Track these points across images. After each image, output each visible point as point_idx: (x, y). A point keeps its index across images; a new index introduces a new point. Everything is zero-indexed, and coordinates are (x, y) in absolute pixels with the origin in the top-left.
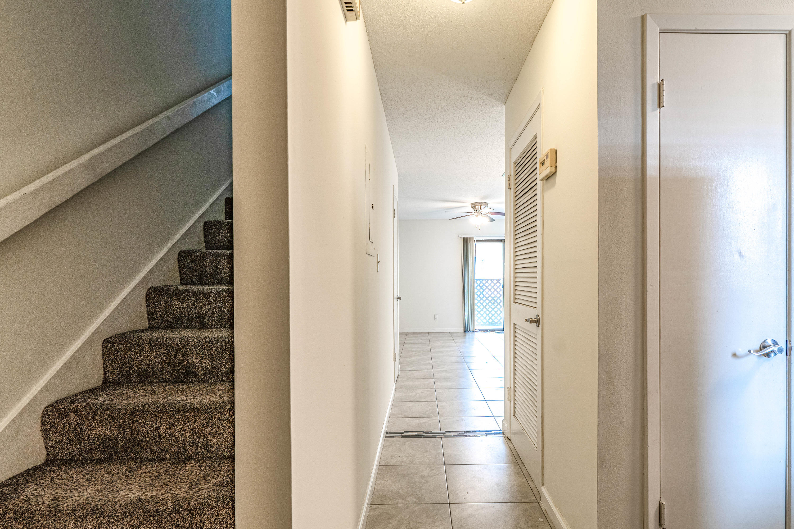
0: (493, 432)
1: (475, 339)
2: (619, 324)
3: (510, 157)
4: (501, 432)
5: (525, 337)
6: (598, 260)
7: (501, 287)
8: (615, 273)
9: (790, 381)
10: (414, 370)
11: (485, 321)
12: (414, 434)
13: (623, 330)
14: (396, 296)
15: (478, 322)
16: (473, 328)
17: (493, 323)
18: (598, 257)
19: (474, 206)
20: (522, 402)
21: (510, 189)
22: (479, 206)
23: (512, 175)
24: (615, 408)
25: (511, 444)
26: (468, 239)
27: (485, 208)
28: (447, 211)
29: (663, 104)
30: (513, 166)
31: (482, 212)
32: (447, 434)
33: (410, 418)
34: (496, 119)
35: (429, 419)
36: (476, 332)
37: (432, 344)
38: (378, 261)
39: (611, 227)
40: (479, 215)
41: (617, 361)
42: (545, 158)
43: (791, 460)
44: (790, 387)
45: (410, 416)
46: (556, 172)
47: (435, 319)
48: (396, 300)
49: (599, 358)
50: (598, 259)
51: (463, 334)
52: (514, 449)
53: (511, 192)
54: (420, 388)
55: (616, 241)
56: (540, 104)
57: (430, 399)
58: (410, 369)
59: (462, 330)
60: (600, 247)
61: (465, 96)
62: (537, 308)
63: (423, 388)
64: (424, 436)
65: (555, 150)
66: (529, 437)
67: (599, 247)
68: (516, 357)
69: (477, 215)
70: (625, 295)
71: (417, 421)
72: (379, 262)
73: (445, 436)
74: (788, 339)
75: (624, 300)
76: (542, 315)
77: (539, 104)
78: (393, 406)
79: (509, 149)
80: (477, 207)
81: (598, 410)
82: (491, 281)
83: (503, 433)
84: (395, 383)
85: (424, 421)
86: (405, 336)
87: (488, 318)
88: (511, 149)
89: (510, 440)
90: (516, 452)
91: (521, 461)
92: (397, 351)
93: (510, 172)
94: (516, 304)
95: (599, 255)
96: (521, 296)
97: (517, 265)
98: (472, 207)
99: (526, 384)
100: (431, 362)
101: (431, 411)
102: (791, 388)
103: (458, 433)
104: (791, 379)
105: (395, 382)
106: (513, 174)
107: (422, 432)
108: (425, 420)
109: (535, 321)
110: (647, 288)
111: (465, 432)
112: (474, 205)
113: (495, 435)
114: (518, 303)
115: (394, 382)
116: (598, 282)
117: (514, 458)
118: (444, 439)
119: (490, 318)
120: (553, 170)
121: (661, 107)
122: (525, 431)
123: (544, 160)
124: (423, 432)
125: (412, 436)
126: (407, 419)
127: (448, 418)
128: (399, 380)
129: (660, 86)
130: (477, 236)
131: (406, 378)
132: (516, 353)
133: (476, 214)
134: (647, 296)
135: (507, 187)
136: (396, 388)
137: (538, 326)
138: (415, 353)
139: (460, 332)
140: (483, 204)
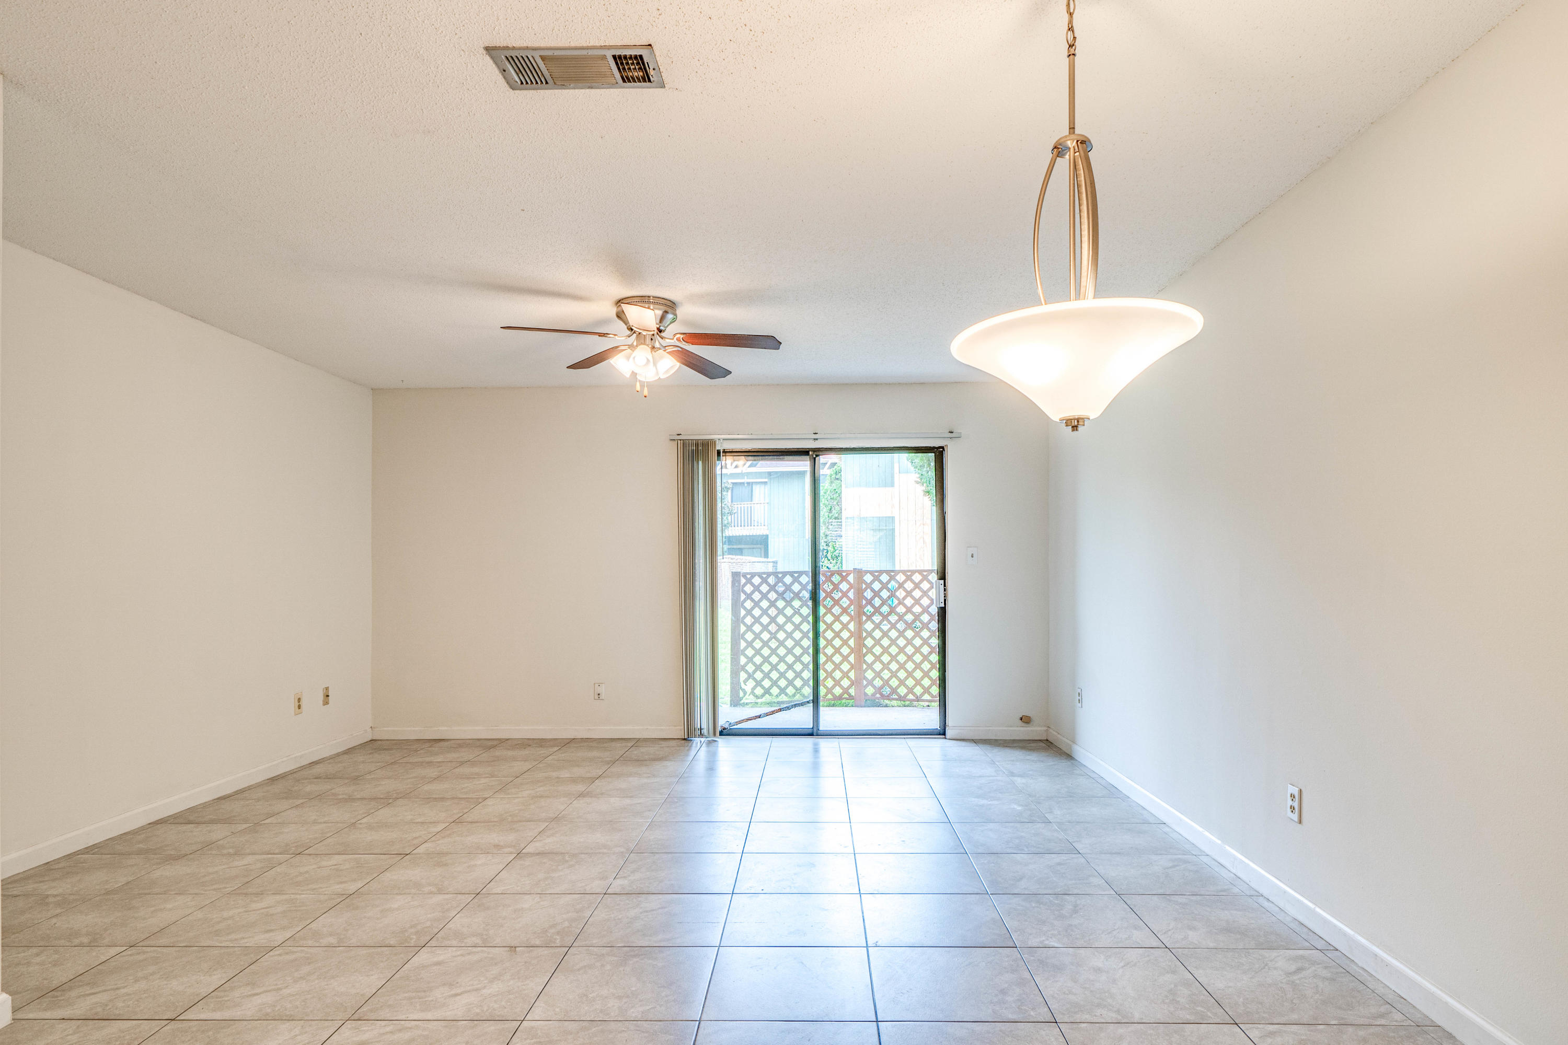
40: (642, 344)
47: (597, 697)
59: (678, 731)
98: (619, 318)
139: (671, 740)
140: (654, 303)
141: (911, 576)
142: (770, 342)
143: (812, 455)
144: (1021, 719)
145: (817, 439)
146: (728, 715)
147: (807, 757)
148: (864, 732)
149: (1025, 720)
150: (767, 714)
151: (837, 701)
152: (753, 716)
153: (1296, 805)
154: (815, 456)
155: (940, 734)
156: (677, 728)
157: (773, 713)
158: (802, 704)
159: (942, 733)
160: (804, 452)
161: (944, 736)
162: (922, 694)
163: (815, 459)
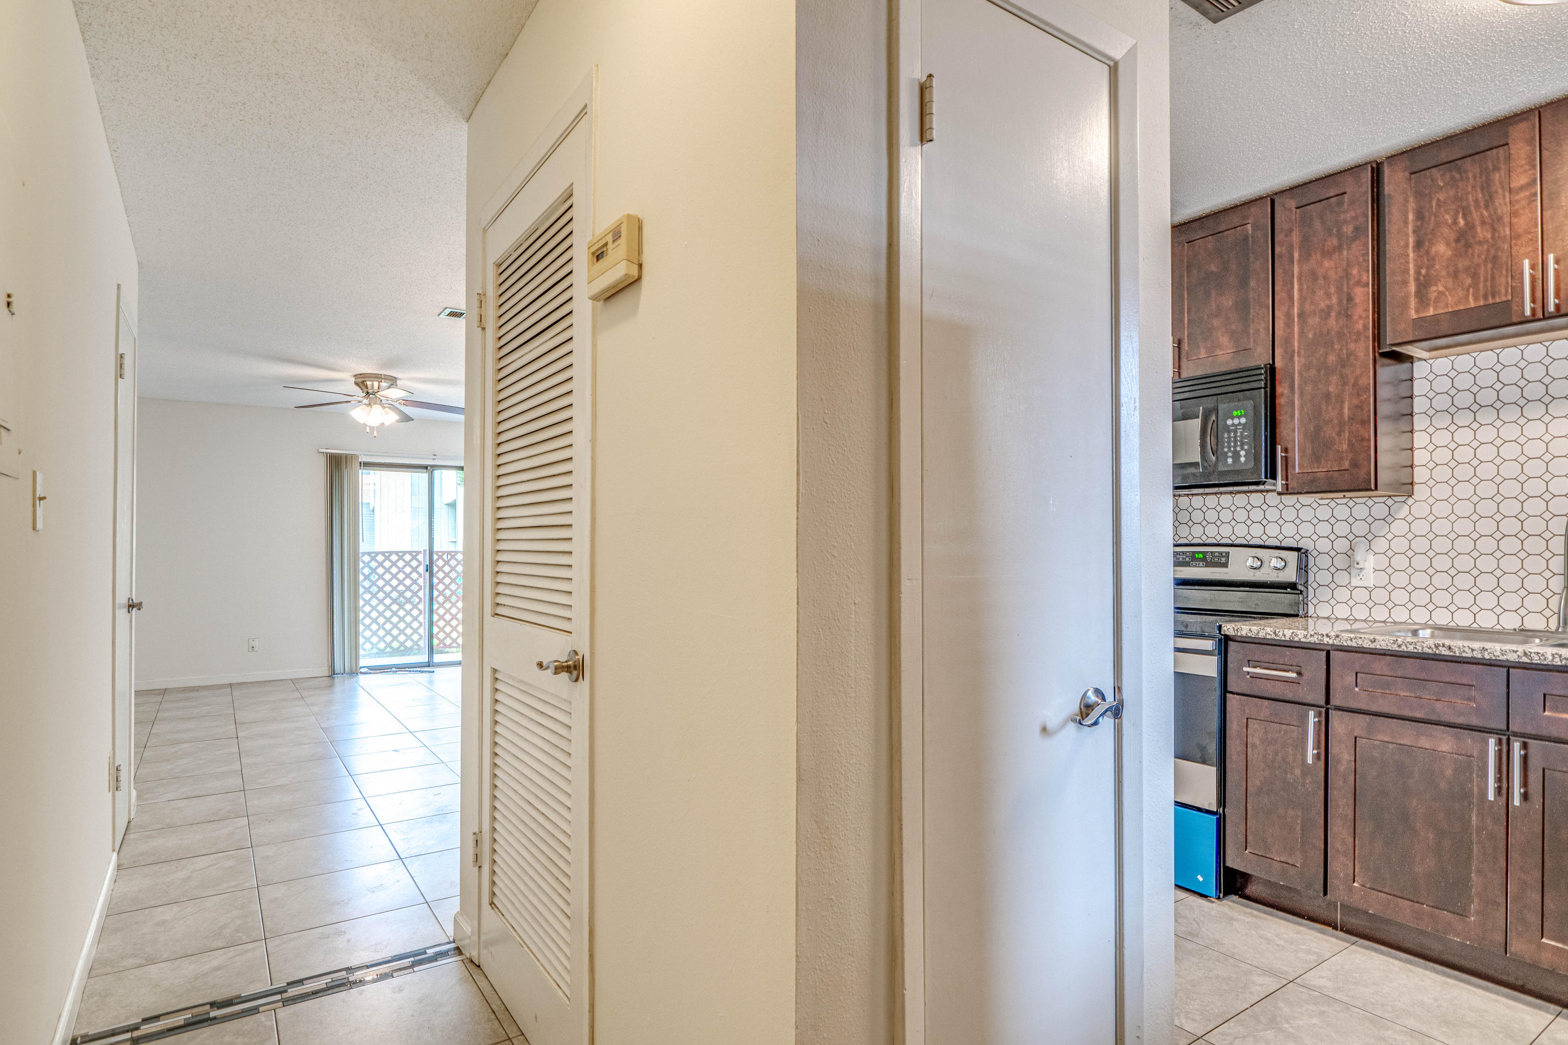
0: (430, 952)
1: (361, 691)
2: (843, 682)
3: (484, 250)
4: (453, 945)
5: (527, 705)
6: (798, 511)
7: (421, 569)
8: (834, 546)
9: (1120, 770)
10: (184, 796)
11: (382, 645)
12: (179, 1020)
13: (850, 697)
14: (122, 599)
15: (364, 650)
16: (354, 665)
17: (402, 648)
18: (798, 501)
19: (363, 382)
20: (518, 871)
21: (484, 329)
22: (376, 384)
23: (488, 294)
24: (834, 910)
25: (483, 978)
26: (343, 461)
27: (389, 387)
28: (290, 384)
29: (931, 134)
30: (491, 272)
31: (382, 398)
32: (293, 992)
33: (164, 965)
34: (439, 156)
35: (232, 952)
36: (361, 673)
37: (242, 716)
38: (39, 493)
39: (826, 423)
40: (375, 404)
41: (839, 783)
42: (609, 238)
43: (1123, 933)
44: (1120, 784)
45: (165, 956)
46: (639, 278)
47: (250, 649)
48: (122, 614)
49: (799, 780)
50: (798, 507)
51: (327, 681)
52: (493, 992)
53: (484, 338)
54: (205, 852)
55: (836, 463)
56: (585, 106)
57: (234, 883)
58: (170, 796)
59: (325, 671)
60: (801, 474)
61: (361, 63)
62: (571, 633)
63: (213, 851)
64: (215, 1018)
65: (639, 221)
66: (542, 965)
67: (798, 474)
68: (496, 754)
69: (370, 404)
70: (855, 604)
71: (189, 969)
72: (41, 499)
73: (287, 1002)
74: (1116, 686)
75: (853, 616)
76: (592, 654)
77: (582, 106)
78: (103, 930)
79: (481, 231)
80: (369, 383)
81: (797, 926)
82: (398, 556)
83: (458, 949)
84: (115, 854)
85: (215, 963)
86: (159, 698)
87: (388, 639)
88: (485, 230)
89: (479, 966)
90: (500, 1002)
91: (515, 1029)
92: (126, 757)
93: (484, 287)
94: (496, 619)
95: (798, 496)
96: (514, 598)
97: (501, 521)
98: (356, 384)
99: (533, 825)
100: (238, 767)
101: (239, 922)
102: (1122, 785)
103: (327, 979)
104: (1122, 766)
105: (117, 849)
106: (491, 292)
107: (208, 1007)
108: (219, 958)
109: (568, 667)
110: (900, 587)
111: (349, 970)
112: (364, 379)
113: (436, 960)
114: (504, 616)
115: (114, 850)
116: (797, 571)
117: (496, 1023)
118: (284, 1013)
119: (395, 638)
120: (634, 272)
121: (924, 139)
122: (528, 947)
123: (606, 244)
124: (213, 1005)
125: (169, 1030)
126: (153, 970)
127: (295, 935)
128: (131, 836)
129: (924, 90)
130: (366, 453)
131: (156, 827)
132: (496, 743)
133: (366, 401)
134: (900, 606)
135: (476, 323)
136: (119, 867)
137: (577, 680)
138: (189, 745)
139: (319, 677)
140: (385, 380)
141: (455, 555)
143: (431, 470)
145: (433, 459)
156: (327, 669)
160: (426, 467)
163: (432, 472)
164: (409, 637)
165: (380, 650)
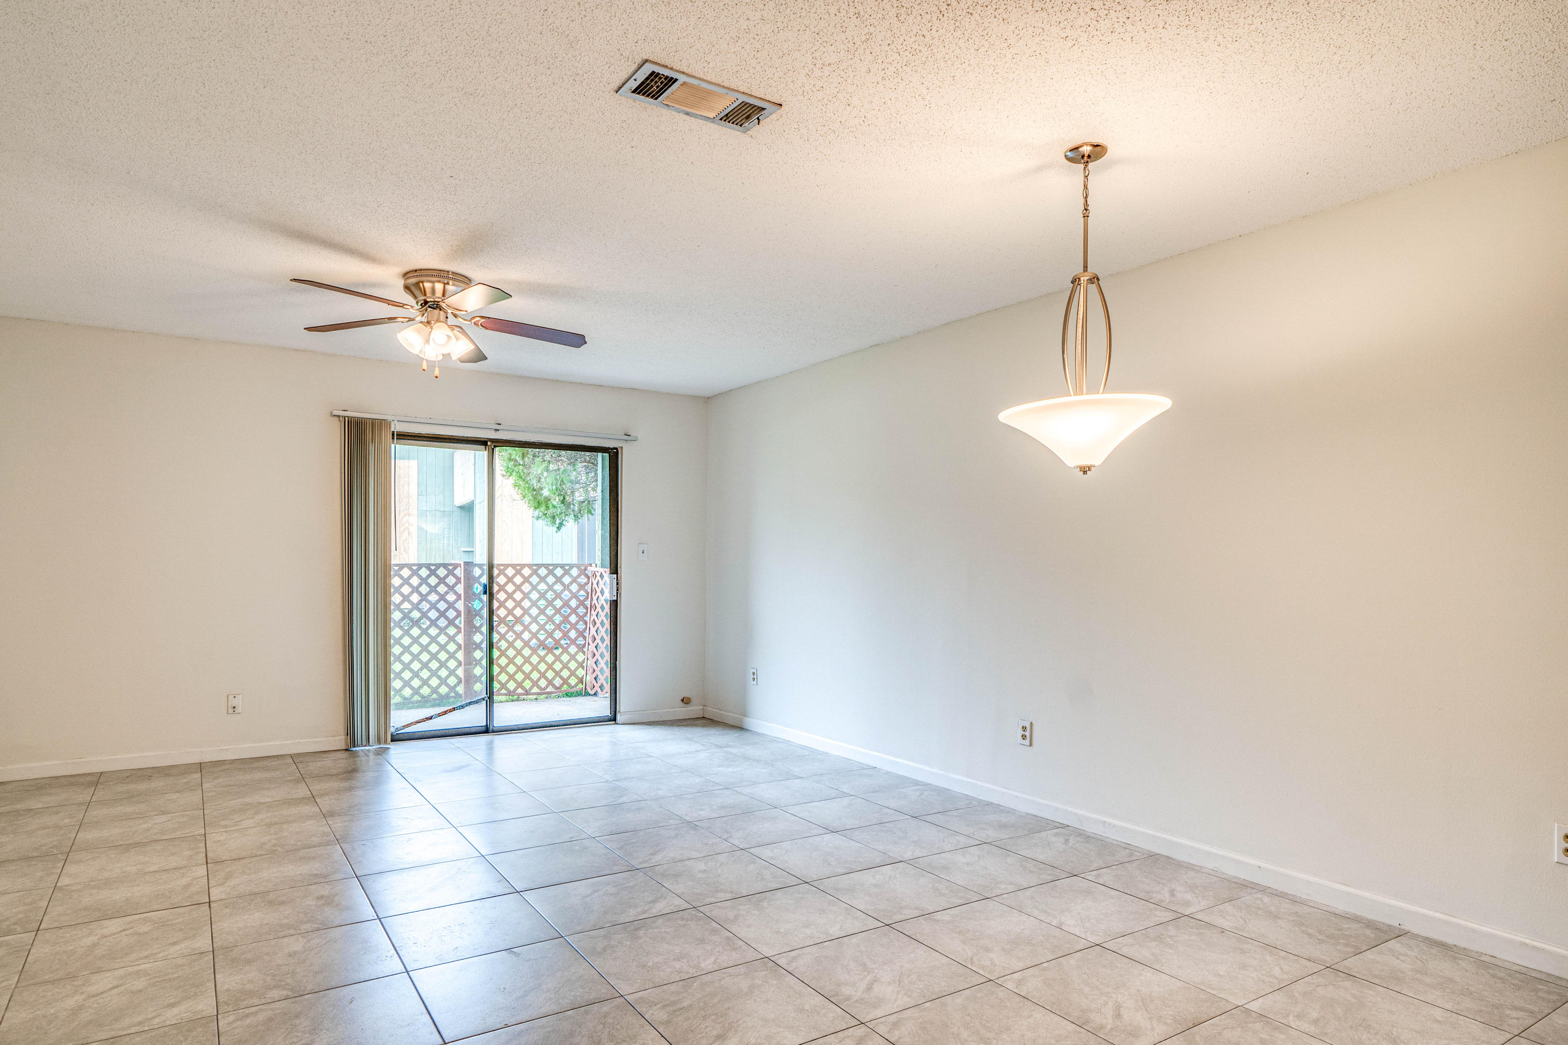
16: (382, 731)
19: (417, 284)
22: (439, 287)
26: (370, 428)
27: (460, 293)
31: (448, 311)
40: (438, 321)
47: (231, 711)
69: (428, 322)
80: (428, 285)
82: (430, 569)
98: (407, 288)
112: (419, 279)
119: (425, 682)
130: (404, 415)
133: (422, 317)
139: (332, 752)
140: (453, 279)
142: (577, 340)
143: (491, 446)
144: (682, 700)
145: (498, 430)
146: (399, 719)
147: (481, 755)
148: (540, 725)
149: (686, 701)
150: (439, 715)
151: (514, 697)
152: (422, 718)
153: (1027, 733)
154: (493, 447)
155: (611, 721)
156: (336, 738)
157: (445, 713)
158: (477, 702)
159: (613, 719)
160: (483, 443)
161: (614, 722)
162: (531, 688)
163: (493, 449)
164: (443, 681)
165: (405, 699)
